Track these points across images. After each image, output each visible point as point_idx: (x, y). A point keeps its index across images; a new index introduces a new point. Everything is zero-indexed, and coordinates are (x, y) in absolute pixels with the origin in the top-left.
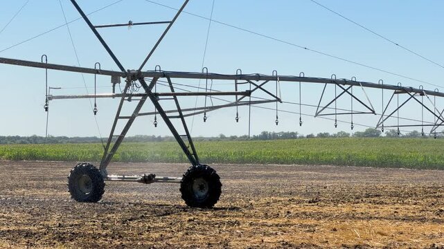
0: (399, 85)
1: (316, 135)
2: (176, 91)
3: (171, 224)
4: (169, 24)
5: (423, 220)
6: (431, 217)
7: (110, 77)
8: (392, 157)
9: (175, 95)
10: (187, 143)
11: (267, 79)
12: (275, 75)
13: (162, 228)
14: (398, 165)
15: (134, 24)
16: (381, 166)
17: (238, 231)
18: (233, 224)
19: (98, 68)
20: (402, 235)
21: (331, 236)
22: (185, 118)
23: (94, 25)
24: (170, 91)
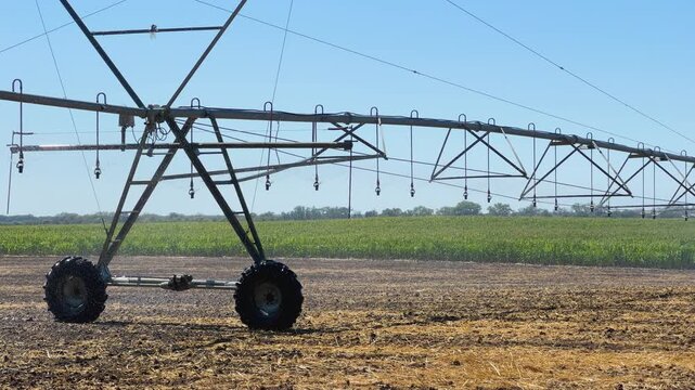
0: (558, 132)
1: (380, 212)
2: (226, 140)
3: (190, 355)
4: (218, 31)
5: (589, 346)
6: (602, 341)
7: (118, 115)
8: (504, 245)
9: (224, 147)
10: (244, 225)
11: (363, 120)
12: (374, 114)
13: (178, 361)
14: (512, 258)
15: (160, 30)
16: (487, 261)
17: (301, 367)
18: (292, 355)
19: (101, 102)
20: (564, 371)
21: (453, 373)
22: (240, 184)
23: (91, 30)
24: (216, 141)
